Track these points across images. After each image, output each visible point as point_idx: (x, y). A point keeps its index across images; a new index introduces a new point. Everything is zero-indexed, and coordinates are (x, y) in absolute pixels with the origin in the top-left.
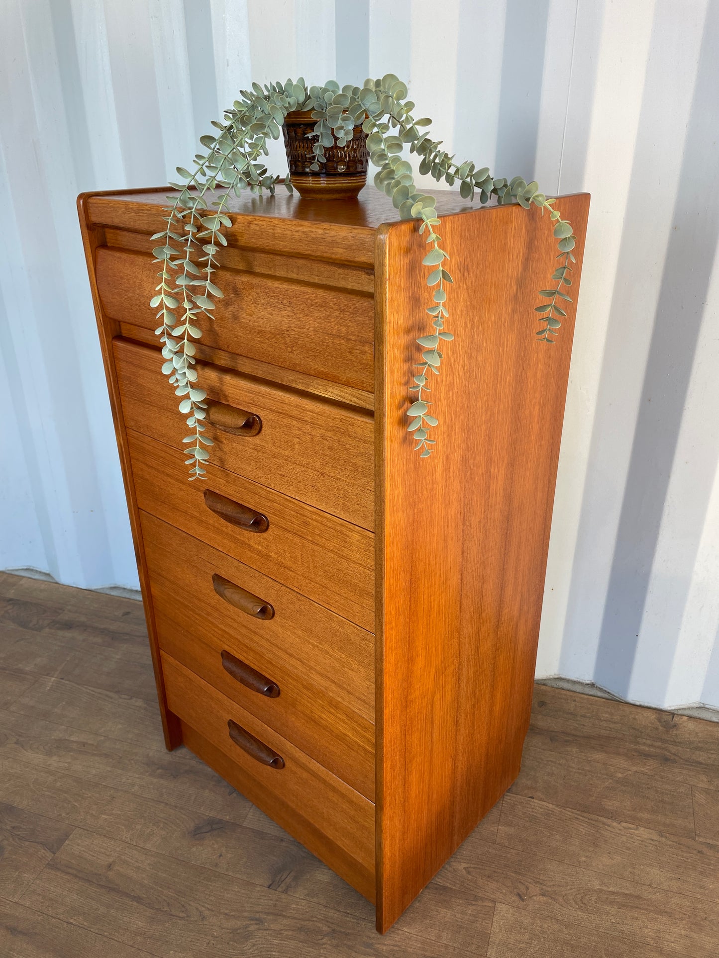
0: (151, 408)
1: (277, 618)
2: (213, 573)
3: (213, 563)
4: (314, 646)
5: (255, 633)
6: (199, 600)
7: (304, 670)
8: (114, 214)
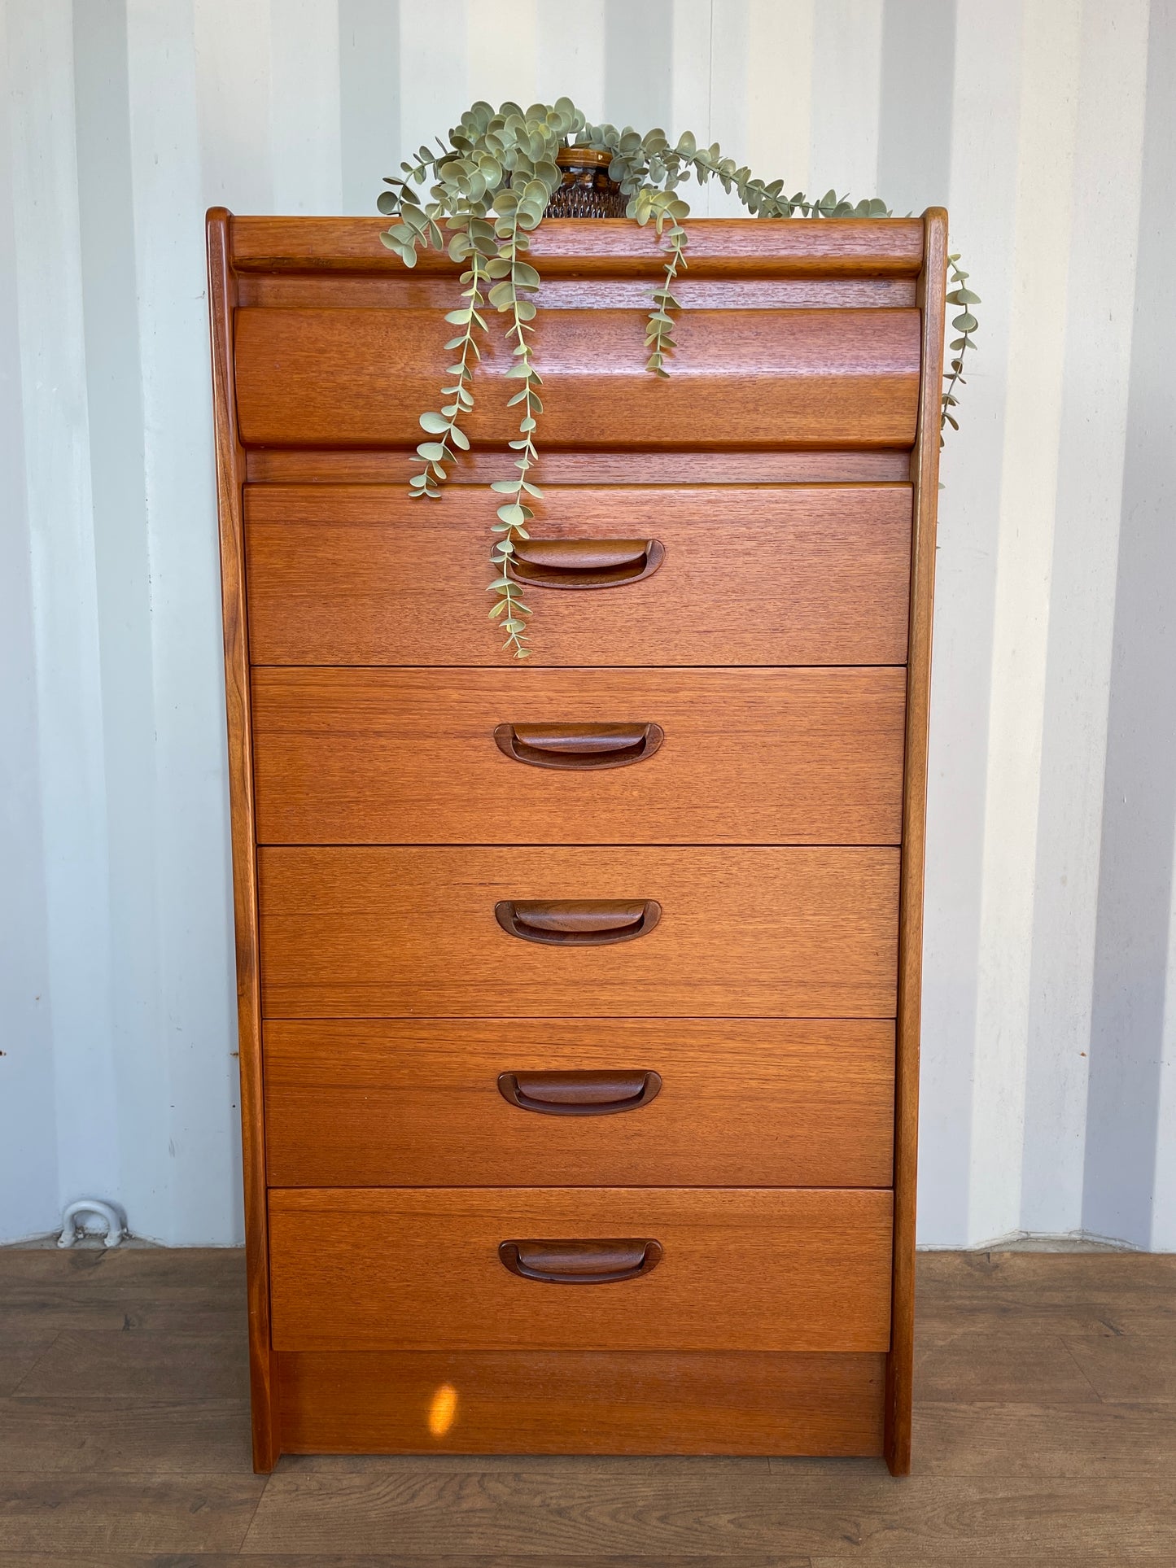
0: (351, 600)
1: (667, 923)
2: (490, 908)
3: (497, 880)
4: (756, 935)
5: (603, 984)
6: (441, 985)
7: (731, 997)
8: (318, 237)
